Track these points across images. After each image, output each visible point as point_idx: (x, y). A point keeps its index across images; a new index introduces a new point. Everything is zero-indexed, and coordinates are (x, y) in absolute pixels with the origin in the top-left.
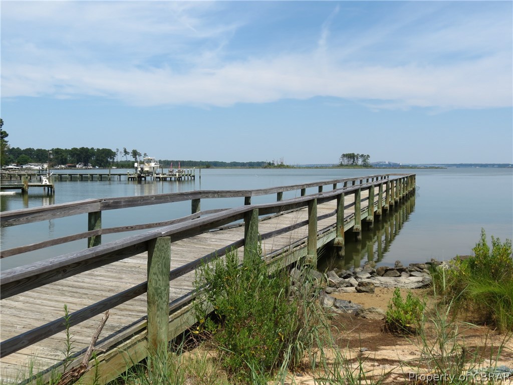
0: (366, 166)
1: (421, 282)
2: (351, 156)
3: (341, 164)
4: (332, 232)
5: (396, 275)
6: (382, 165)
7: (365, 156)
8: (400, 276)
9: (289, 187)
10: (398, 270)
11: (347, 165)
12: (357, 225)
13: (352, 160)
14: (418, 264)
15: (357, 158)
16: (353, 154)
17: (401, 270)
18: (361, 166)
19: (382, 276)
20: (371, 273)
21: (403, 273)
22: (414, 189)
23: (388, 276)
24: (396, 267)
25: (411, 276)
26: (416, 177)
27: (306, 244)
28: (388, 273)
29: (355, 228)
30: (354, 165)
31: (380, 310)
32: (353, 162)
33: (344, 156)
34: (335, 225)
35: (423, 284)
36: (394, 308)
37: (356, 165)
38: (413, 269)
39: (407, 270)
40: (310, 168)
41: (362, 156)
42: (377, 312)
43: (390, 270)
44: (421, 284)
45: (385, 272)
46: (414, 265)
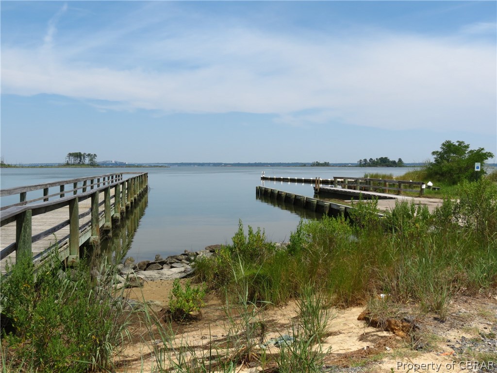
0: (93, 165)
1: (184, 272)
2: (78, 155)
3: (68, 163)
4: (88, 231)
5: (159, 268)
6: (109, 164)
7: (92, 155)
8: (162, 269)
9: (33, 186)
10: (159, 263)
11: (74, 165)
12: (107, 223)
13: (79, 159)
14: (176, 256)
15: (84, 157)
16: (80, 153)
17: (163, 263)
18: (88, 165)
19: (145, 270)
20: (134, 269)
21: (165, 266)
22: (147, 186)
23: (151, 269)
24: (157, 260)
25: (172, 267)
26: (148, 175)
27: (68, 244)
28: (150, 267)
29: (105, 226)
30: (81, 165)
31: (158, 302)
32: (80, 161)
33: (70, 155)
34: (90, 223)
35: (186, 274)
36: (175, 299)
37: (83, 164)
38: (172, 261)
39: (168, 262)
40: (34, 167)
41: (89, 155)
42: (155, 304)
43: (152, 263)
44: (184, 275)
45: (147, 267)
46: (172, 257)
